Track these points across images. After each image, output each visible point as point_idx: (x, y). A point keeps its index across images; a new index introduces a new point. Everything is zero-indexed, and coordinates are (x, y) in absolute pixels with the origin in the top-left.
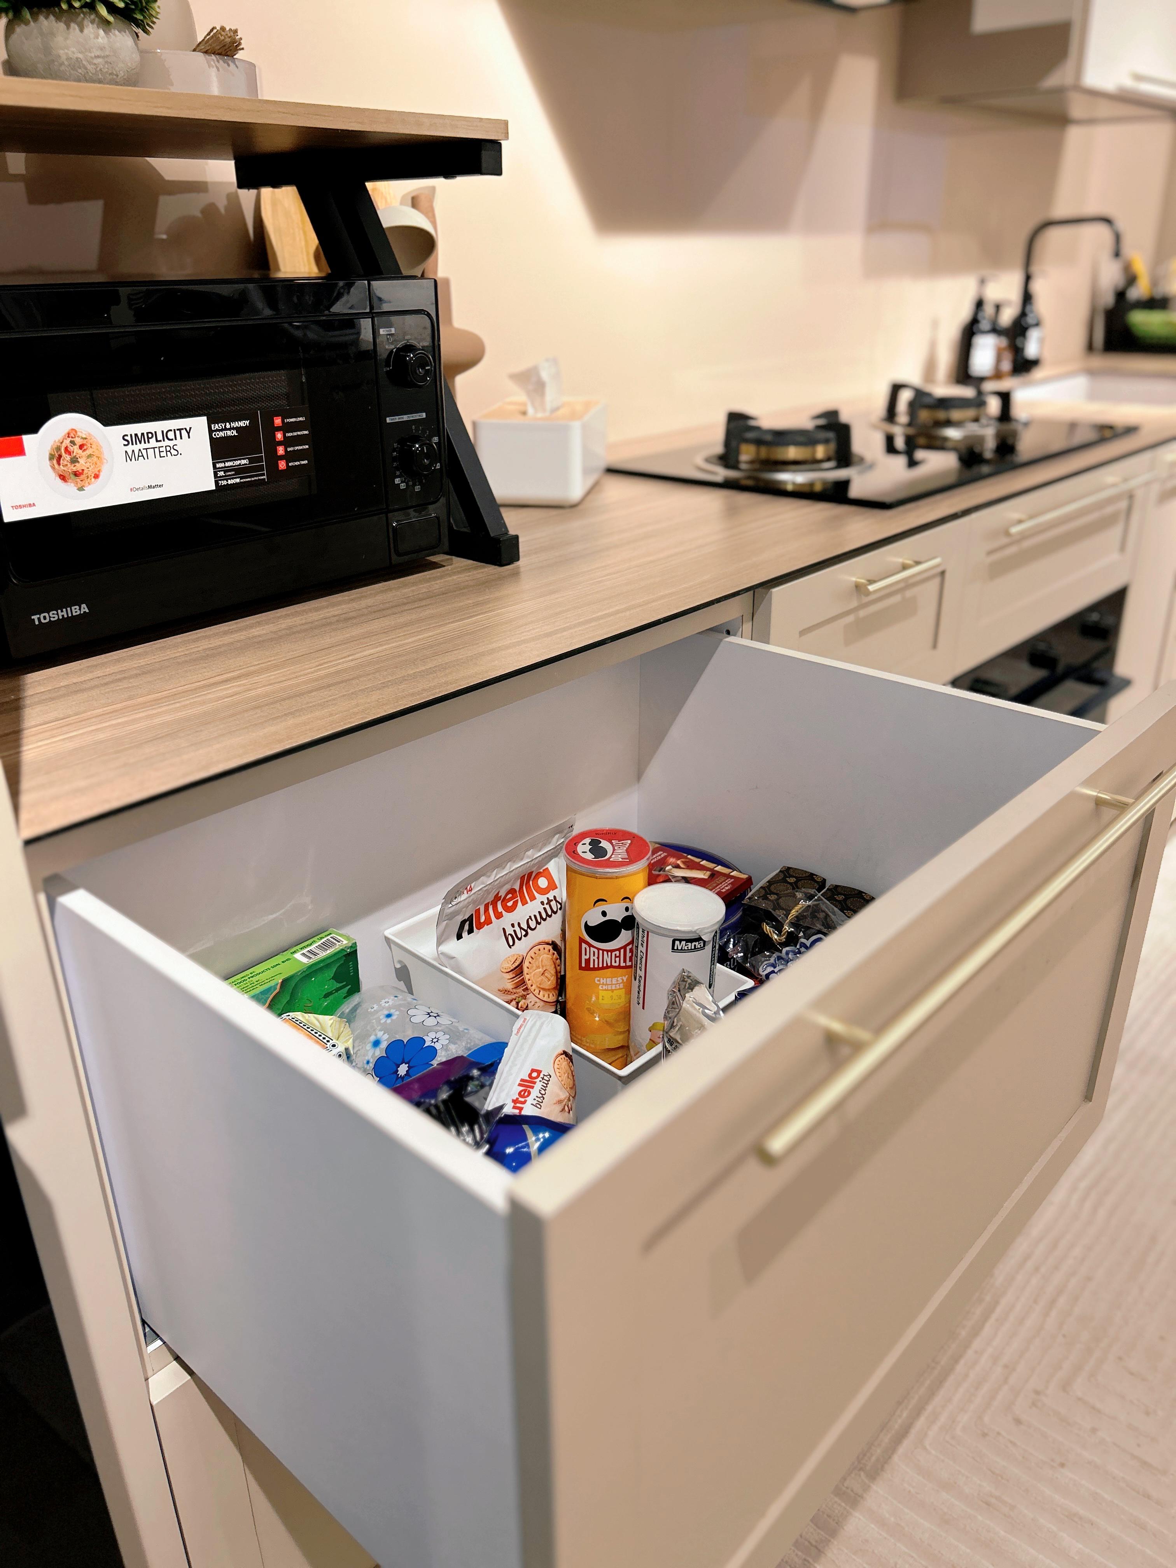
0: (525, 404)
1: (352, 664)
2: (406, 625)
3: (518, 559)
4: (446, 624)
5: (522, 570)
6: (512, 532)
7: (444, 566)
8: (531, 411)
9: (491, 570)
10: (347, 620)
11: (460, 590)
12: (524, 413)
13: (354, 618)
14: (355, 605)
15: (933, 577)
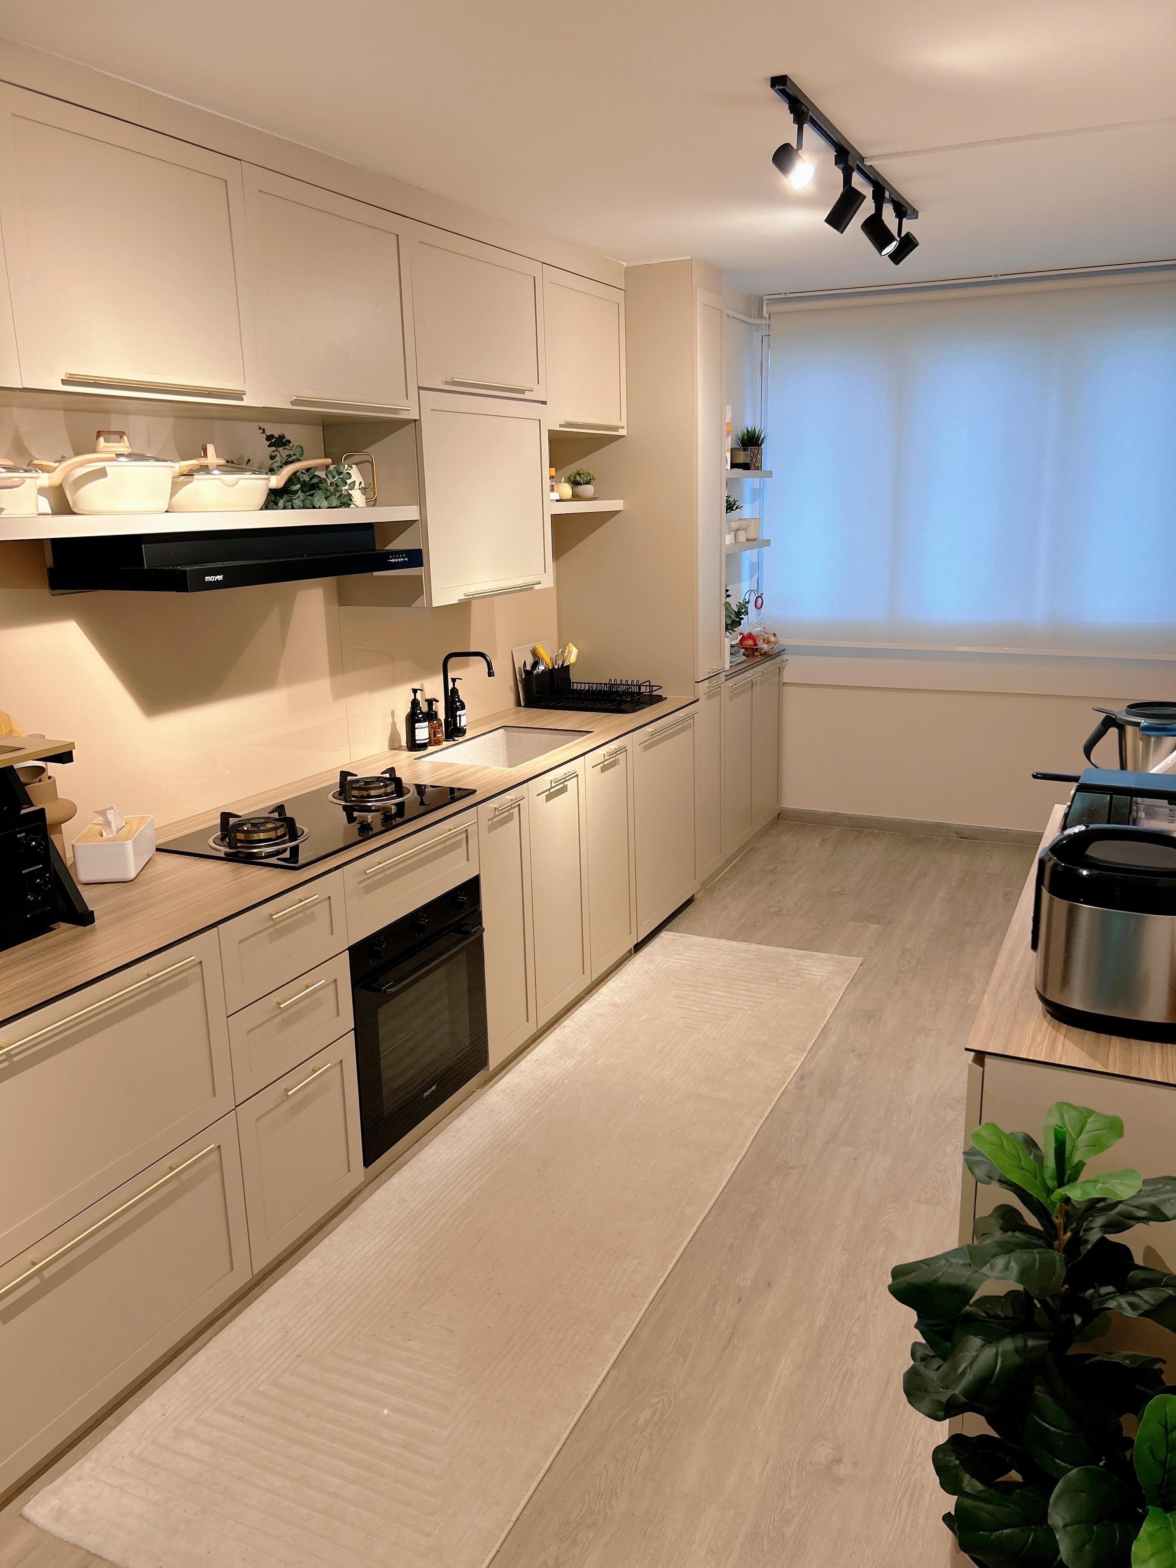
0: (101, 829)
1: (11, 988)
2: (34, 966)
3: (94, 921)
4: (54, 964)
5: (97, 927)
6: (90, 909)
7: (55, 929)
8: (104, 834)
9: (81, 928)
10: (5, 966)
11: (65, 942)
12: (102, 836)
13: (9, 965)
14: (10, 957)
15: (324, 900)
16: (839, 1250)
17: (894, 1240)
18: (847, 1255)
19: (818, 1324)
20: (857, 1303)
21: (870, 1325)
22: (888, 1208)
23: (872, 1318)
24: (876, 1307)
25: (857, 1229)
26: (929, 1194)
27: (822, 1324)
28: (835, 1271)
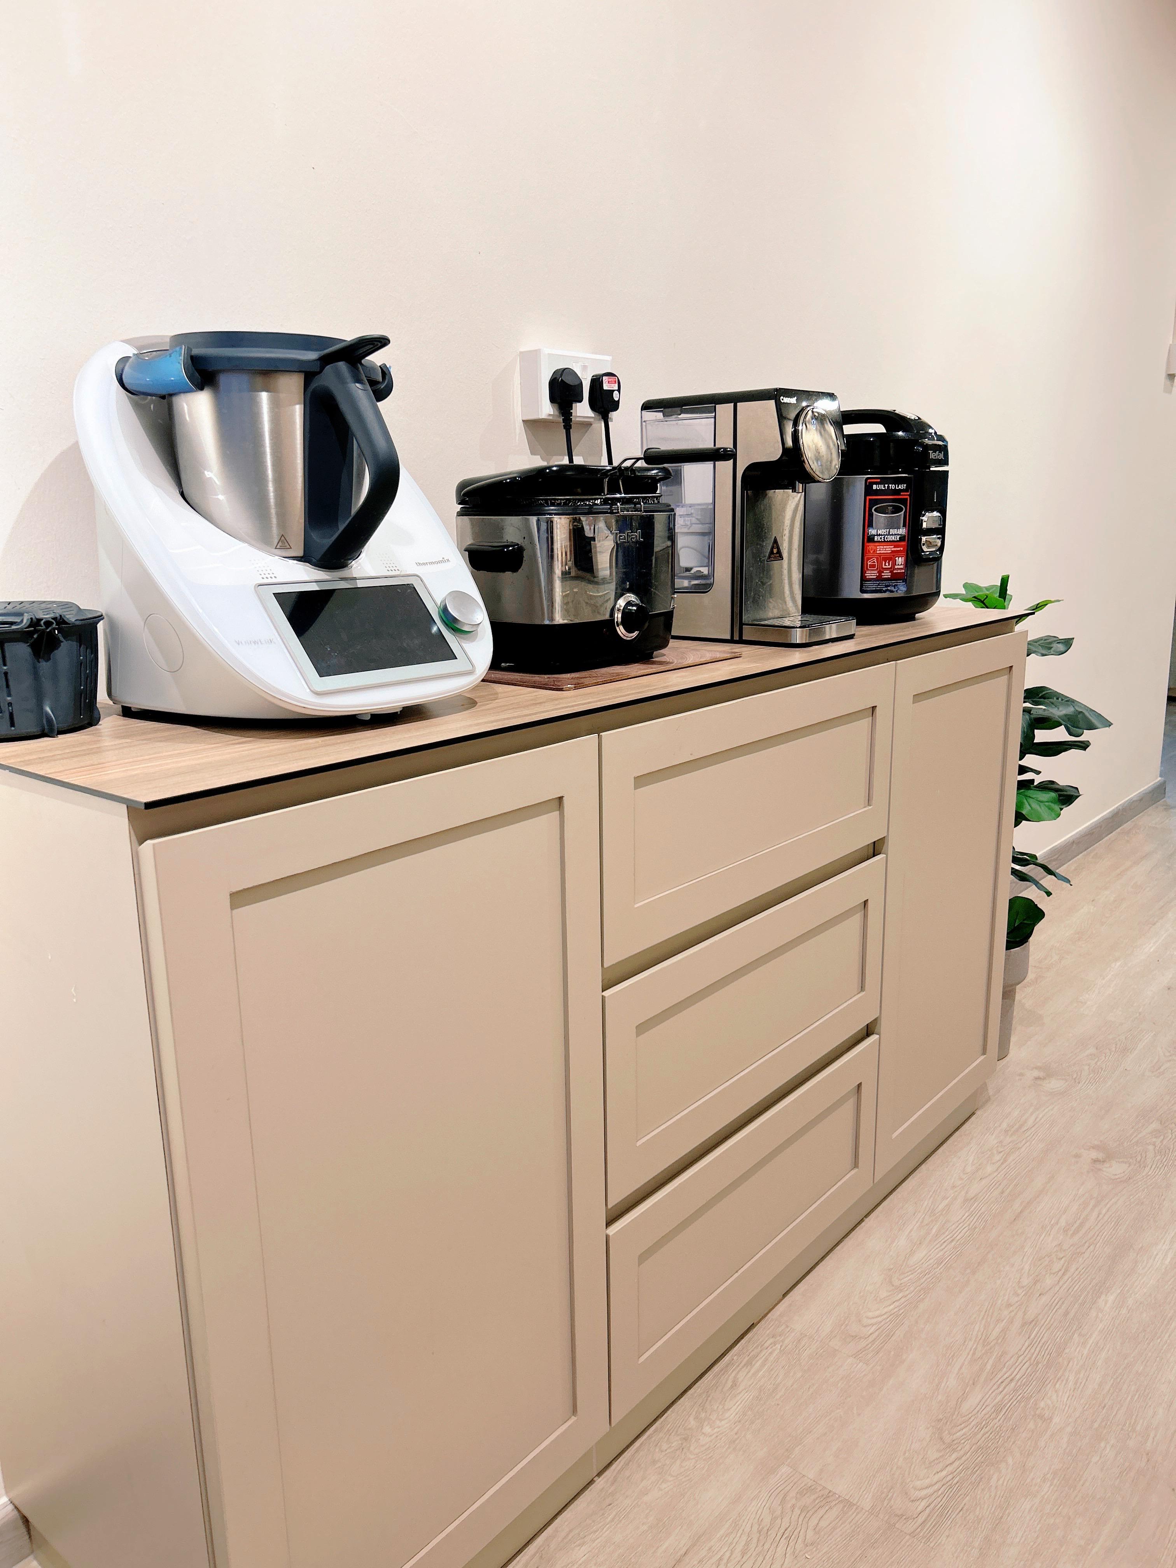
16: (1056, 1420)
17: (940, 1420)
18: (1042, 1404)
19: (1111, 1298)
20: (1040, 1317)
21: (1025, 1281)
22: (923, 1504)
23: (1019, 1291)
24: (1009, 1305)
25: (1010, 1460)
26: (814, 1521)
27: (1103, 1297)
28: (1072, 1378)
